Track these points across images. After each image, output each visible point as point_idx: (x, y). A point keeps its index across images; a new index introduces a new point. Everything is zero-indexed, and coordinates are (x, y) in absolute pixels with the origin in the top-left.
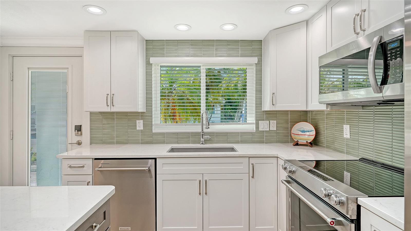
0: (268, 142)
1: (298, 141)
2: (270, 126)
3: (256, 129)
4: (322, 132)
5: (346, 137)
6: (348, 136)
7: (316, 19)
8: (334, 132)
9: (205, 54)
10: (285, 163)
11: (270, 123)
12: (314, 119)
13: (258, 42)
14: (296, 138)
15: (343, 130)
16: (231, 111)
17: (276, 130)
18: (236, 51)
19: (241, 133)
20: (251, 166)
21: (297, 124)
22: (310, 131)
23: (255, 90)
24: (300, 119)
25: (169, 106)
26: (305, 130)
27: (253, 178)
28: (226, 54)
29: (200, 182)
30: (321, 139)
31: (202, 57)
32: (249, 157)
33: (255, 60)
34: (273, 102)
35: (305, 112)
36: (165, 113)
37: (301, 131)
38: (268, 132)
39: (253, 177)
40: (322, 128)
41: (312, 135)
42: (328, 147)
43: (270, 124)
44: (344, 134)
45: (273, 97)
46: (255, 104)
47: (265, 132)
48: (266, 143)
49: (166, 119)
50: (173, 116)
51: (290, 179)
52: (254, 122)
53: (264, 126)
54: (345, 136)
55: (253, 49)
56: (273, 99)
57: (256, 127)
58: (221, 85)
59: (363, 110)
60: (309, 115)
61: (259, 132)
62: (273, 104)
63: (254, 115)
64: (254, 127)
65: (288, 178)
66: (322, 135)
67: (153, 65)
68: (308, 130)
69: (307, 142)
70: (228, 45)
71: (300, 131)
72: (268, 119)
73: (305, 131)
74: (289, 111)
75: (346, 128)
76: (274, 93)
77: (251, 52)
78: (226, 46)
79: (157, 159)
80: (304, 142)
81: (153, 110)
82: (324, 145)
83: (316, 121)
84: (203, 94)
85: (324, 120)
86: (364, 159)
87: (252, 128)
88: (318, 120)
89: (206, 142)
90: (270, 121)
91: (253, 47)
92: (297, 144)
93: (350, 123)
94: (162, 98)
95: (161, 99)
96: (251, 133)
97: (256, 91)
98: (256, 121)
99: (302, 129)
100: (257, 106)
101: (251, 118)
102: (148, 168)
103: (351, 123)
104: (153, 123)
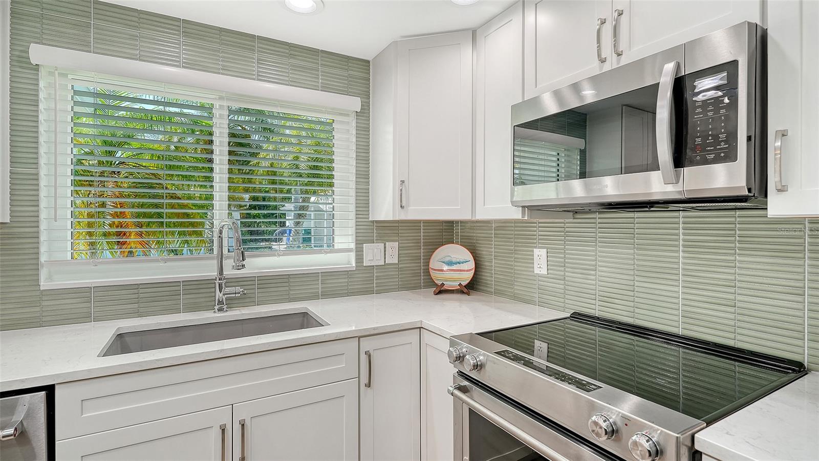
0: (383, 289)
1: (443, 284)
2: (385, 254)
3: (356, 263)
4: (486, 264)
5: (540, 272)
6: (544, 271)
7: (494, 29)
8: (512, 263)
9: (227, 66)
10: (453, 344)
11: (385, 248)
12: (469, 238)
13: (359, 63)
14: (437, 277)
15: (533, 259)
16: (261, 220)
17: (397, 262)
18: (310, 75)
19: (323, 274)
20: (364, 358)
21: (439, 249)
22: (463, 263)
23: (354, 172)
24: (440, 239)
25: (103, 205)
26: (454, 260)
27: (369, 387)
28: (287, 79)
29: (223, 431)
30: (483, 277)
31: (219, 73)
32: (359, 337)
33: (355, 103)
34: (401, 201)
35: (450, 224)
36: (90, 225)
37: (445, 263)
38: (383, 267)
39: (369, 385)
40: (486, 255)
41: (467, 271)
42: (498, 293)
43: (385, 251)
44: (536, 265)
45: (401, 190)
46: (354, 205)
47: (376, 269)
48: (378, 292)
49: (92, 244)
50: (119, 234)
51: (466, 383)
52: (353, 246)
53: (374, 254)
54: (537, 271)
55: (351, 77)
56: (401, 195)
57: (356, 259)
58: (254, 161)
59: (575, 221)
60: (458, 230)
61: (364, 268)
62: (401, 207)
63: (352, 231)
64: (352, 256)
65: (460, 378)
66: (485, 269)
67: (42, 70)
68: (458, 260)
69: (460, 285)
70: (291, 56)
71: (443, 262)
72: (382, 239)
73: (454, 262)
74: (421, 221)
75: (540, 255)
76: (403, 182)
77: (345, 84)
78: (285, 56)
79: (57, 387)
80: (455, 285)
81: (43, 215)
82: (489, 289)
83: (471, 241)
84: (221, 175)
85: (491, 239)
86: (579, 314)
87: (347, 261)
88: (477, 240)
89: (231, 303)
90: (385, 244)
91: (350, 72)
92: (441, 291)
93: (546, 246)
94: (78, 178)
95: (75, 183)
96: (345, 273)
97: (358, 175)
98: (356, 244)
99: (447, 259)
100: (358, 209)
101: (345, 239)
102: (11, 431)
103: (548, 246)
104: (43, 258)
